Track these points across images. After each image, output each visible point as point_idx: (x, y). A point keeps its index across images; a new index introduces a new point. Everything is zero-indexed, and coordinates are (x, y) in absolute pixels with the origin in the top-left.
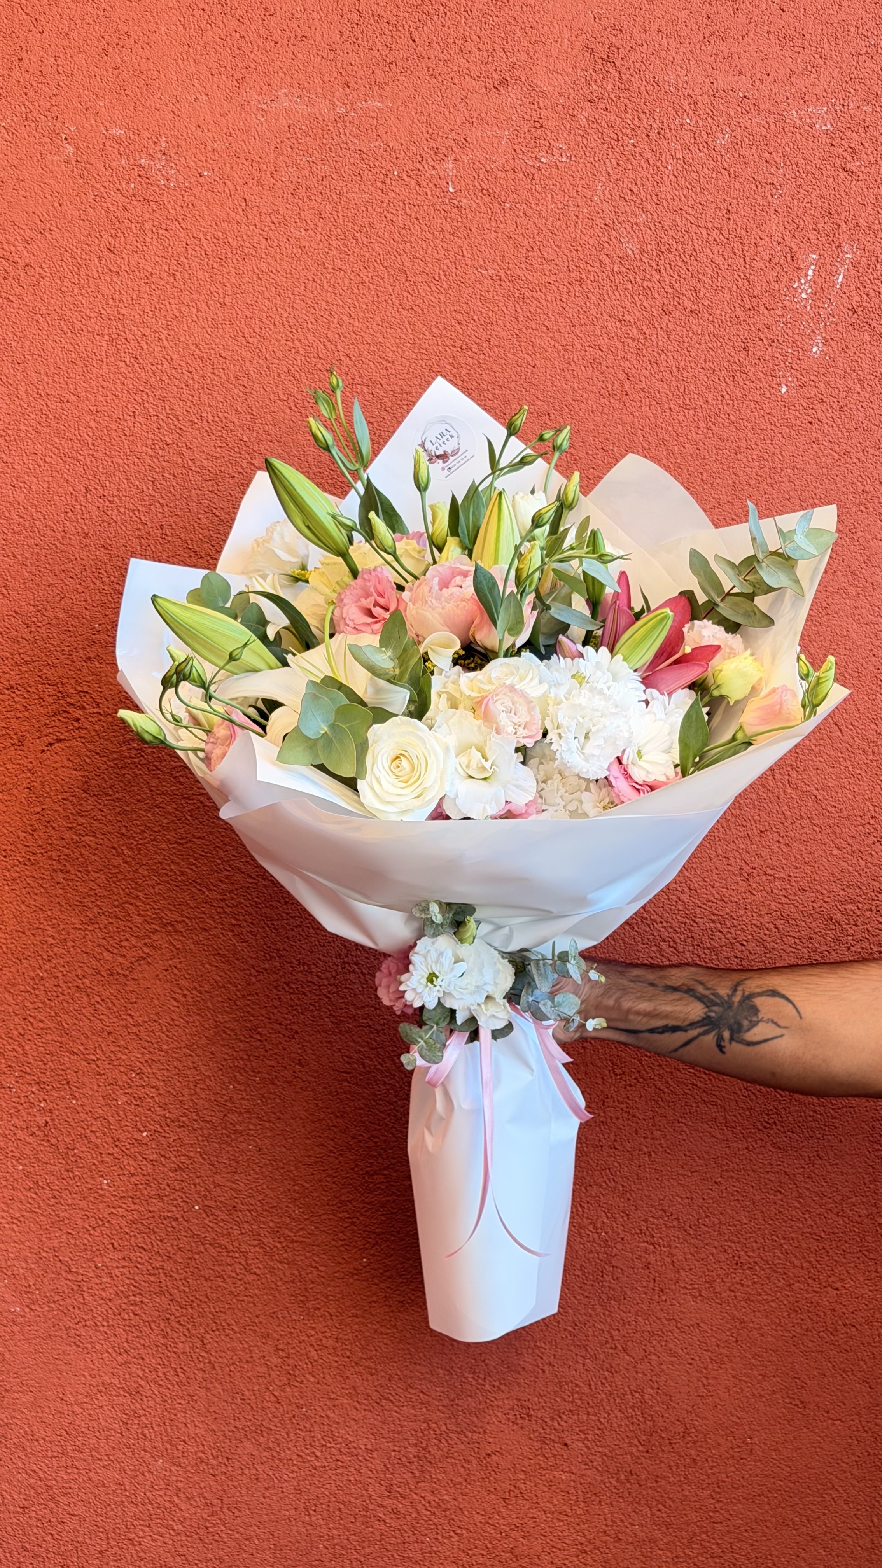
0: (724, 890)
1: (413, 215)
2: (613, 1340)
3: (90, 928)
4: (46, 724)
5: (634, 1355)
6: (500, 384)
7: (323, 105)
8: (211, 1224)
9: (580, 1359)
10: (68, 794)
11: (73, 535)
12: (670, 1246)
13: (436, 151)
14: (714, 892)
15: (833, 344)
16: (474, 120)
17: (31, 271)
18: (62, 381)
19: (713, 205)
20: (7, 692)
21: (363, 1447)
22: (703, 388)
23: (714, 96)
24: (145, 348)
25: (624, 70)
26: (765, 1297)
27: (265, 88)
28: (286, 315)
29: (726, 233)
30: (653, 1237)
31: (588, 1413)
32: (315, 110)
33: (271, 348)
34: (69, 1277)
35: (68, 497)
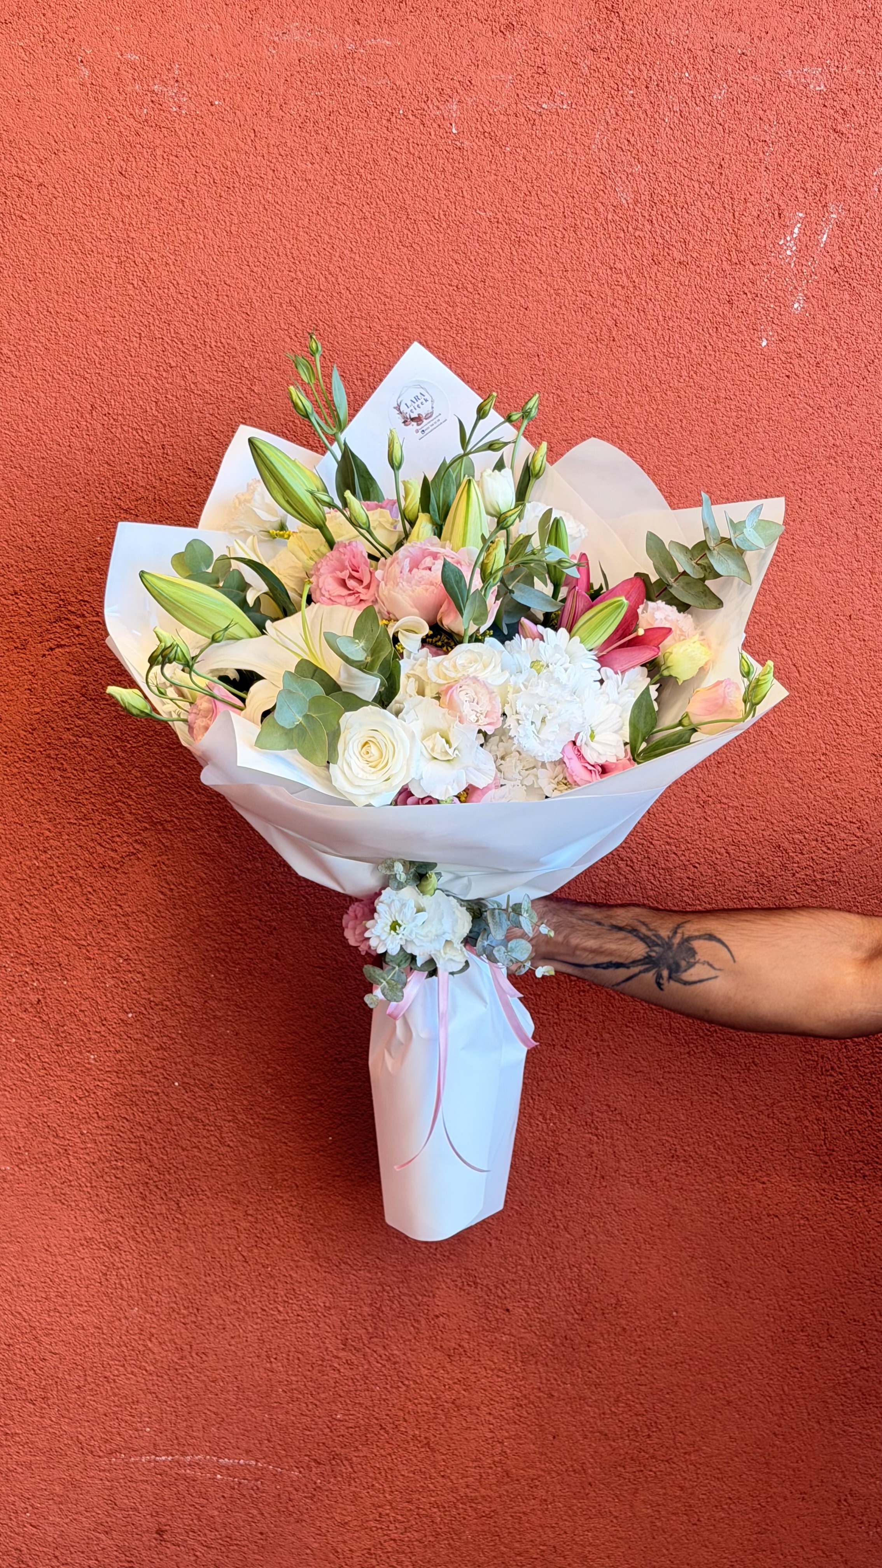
0: (681, 815)
1: (416, 154)
2: (556, 1219)
3: (84, 823)
4: (47, 630)
5: (574, 1234)
6: (493, 324)
7: (333, 40)
8: (189, 1100)
9: (524, 1236)
10: (66, 697)
11: (78, 450)
12: (612, 1138)
13: (441, 92)
14: (671, 817)
15: (814, 301)
16: (480, 62)
17: (44, 191)
18: (71, 300)
19: (707, 160)
20: (11, 597)
21: (322, 1305)
22: (688, 338)
23: (713, 51)
24: (152, 271)
25: (627, 22)
26: (697, 1187)
27: (277, 20)
28: (289, 246)
29: (717, 188)
30: (597, 1129)
31: (529, 1284)
32: (325, 45)
33: (274, 278)
34: (57, 1141)
35: (74, 414)
